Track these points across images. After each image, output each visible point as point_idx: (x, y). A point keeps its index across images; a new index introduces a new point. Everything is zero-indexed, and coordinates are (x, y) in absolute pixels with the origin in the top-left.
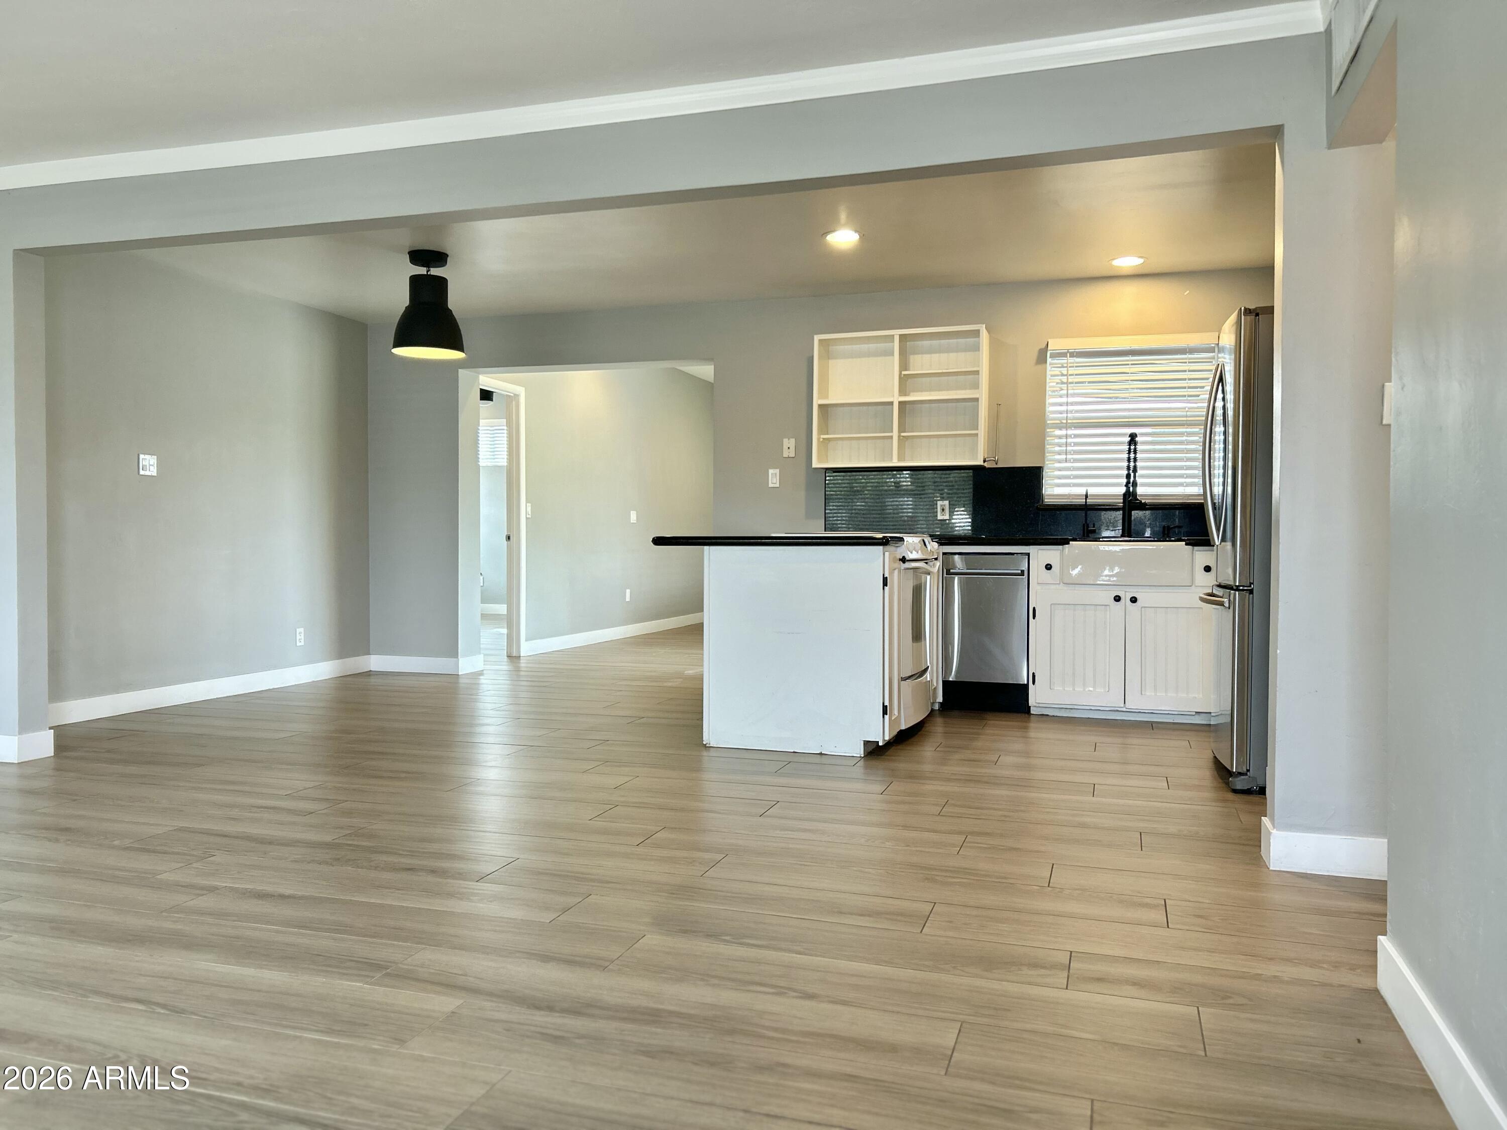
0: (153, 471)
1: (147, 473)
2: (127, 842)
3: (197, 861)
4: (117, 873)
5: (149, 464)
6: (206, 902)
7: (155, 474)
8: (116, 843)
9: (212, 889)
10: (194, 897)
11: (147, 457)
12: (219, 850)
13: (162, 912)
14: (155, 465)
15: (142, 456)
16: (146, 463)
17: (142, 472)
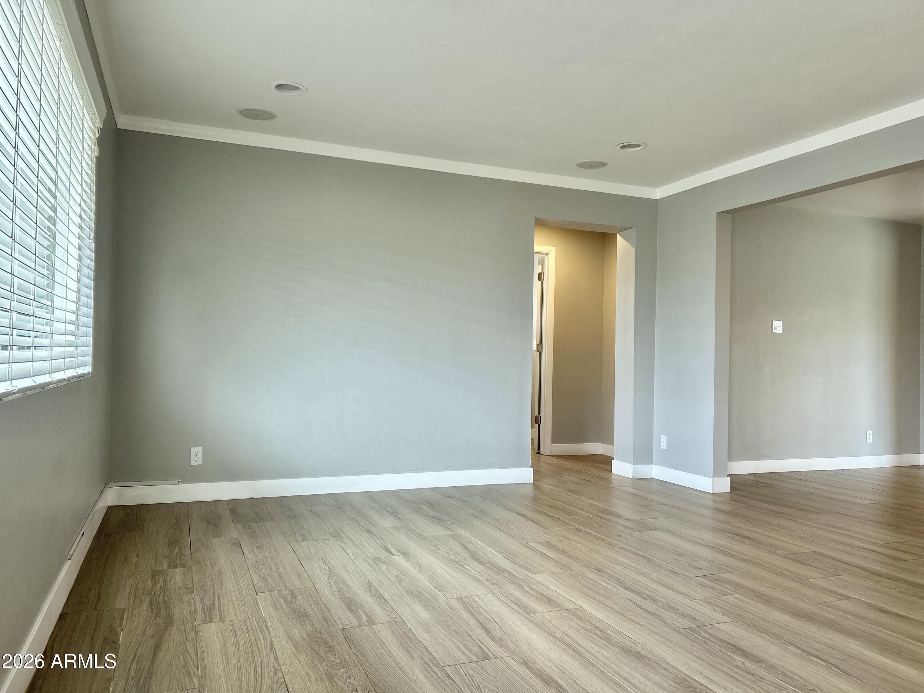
0: (779, 330)
1: (777, 331)
2: (785, 553)
3: (832, 576)
4: (784, 571)
5: (778, 327)
6: (843, 604)
7: (781, 332)
8: (778, 552)
9: (848, 598)
10: (837, 600)
11: (777, 322)
12: (844, 572)
13: (819, 604)
14: (781, 327)
15: (774, 322)
16: (776, 325)
17: (774, 331)
